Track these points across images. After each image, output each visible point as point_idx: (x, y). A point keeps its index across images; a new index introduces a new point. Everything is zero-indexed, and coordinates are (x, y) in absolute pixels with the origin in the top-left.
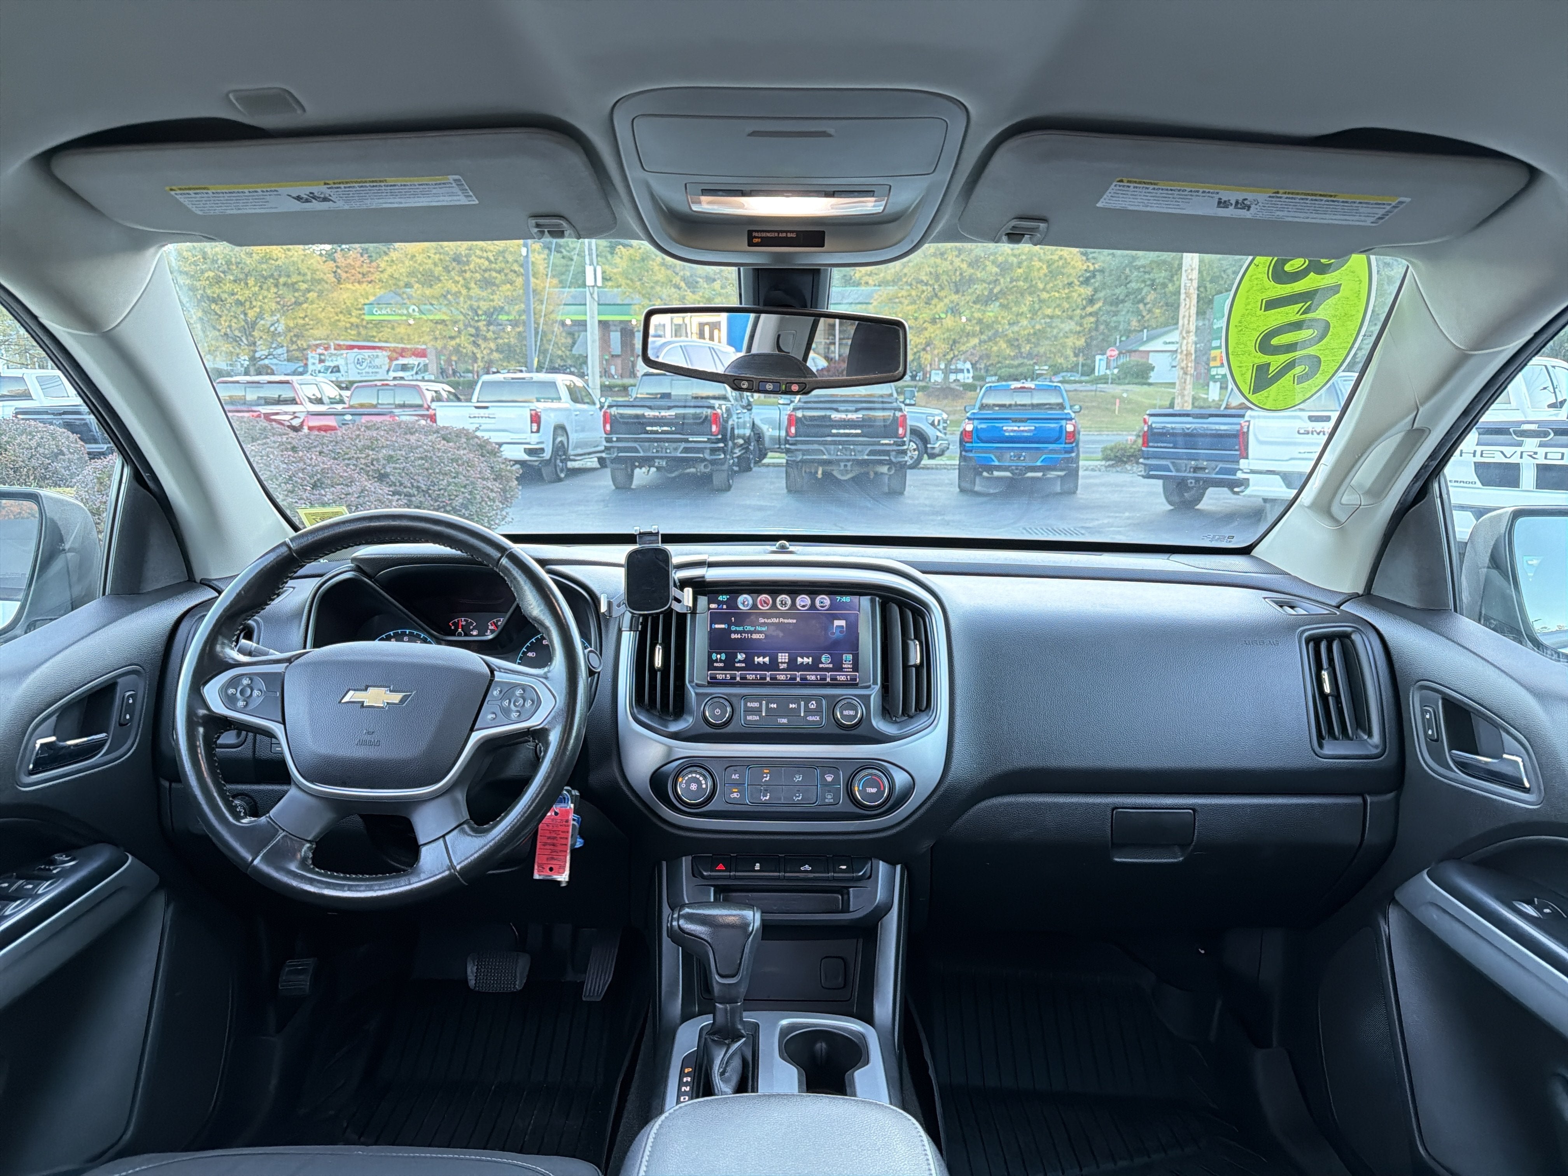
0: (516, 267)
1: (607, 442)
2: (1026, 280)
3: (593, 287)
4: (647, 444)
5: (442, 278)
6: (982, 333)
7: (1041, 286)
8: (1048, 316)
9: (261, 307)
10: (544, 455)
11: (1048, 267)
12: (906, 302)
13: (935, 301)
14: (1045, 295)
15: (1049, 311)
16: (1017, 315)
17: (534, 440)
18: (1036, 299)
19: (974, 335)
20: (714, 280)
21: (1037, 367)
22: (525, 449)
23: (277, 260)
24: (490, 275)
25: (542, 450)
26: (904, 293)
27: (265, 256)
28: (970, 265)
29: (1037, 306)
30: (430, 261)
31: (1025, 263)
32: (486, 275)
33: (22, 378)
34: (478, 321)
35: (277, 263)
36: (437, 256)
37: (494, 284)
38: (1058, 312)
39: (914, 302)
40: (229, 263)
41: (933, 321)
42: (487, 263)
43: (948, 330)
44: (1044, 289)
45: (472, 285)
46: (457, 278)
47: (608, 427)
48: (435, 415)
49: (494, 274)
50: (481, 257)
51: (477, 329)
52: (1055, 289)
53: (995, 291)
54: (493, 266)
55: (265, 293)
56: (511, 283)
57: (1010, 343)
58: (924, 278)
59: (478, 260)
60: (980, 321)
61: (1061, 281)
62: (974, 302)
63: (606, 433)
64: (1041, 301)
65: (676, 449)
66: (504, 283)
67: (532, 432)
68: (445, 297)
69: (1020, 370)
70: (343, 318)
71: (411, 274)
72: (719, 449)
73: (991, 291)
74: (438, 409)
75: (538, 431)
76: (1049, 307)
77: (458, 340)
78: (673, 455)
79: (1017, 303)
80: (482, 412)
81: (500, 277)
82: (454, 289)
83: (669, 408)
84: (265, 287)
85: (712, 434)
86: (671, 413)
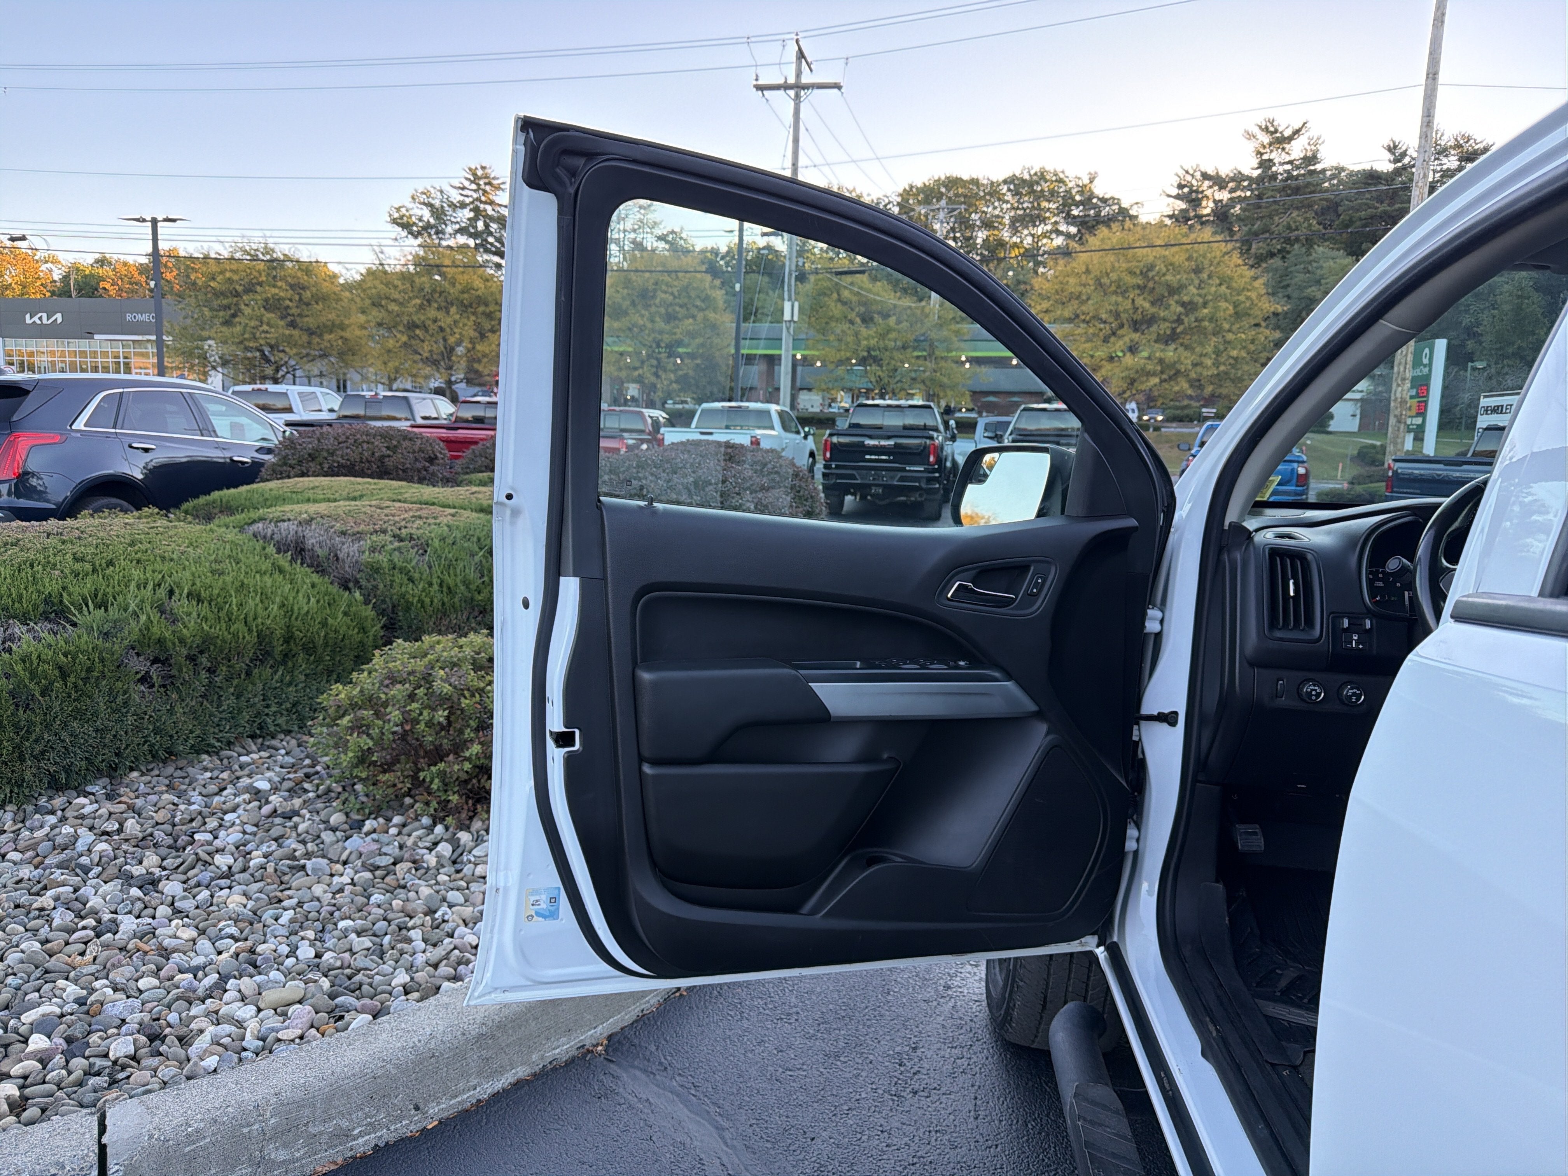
0: (698, 303)
1: (826, 469)
2: (1211, 320)
3: (790, 321)
4: (864, 472)
6: (1162, 372)
7: (1226, 326)
8: (1233, 358)
9: (460, 334)
11: (1235, 307)
12: (1083, 339)
13: (1113, 339)
14: (1230, 336)
15: (1234, 353)
16: (1201, 355)
18: (1220, 340)
19: (1154, 374)
20: (889, 316)
21: (1204, 410)
26: (1079, 331)
28: (1153, 304)
29: (1222, 347)
30: (619, 295)
31: (1211, 304)
33: (286, 394)
34: (659, 353)
36: (626, 291)
37: (676, 318)
38: (1244, 354)
39: (1089, 340)
41: (1111, 359)
42: (671, 298)
43: (1127, 369)
44: (1229, 331)
45: (657, 319)
46: (642, 312)
47: (828, 455)
48: (663, 439)
49: (677, 309)
50: (666, 292)
51: (658, 360)
52: (1241, 330)
53: (1178, 330)
54: (677, 300)
55: (466, 321)
56: (694, 317)
57: (1193, 383)
58: (1104, 316)
59: (663, 296)
60: (1161, 361)
61: (1246, 322)
62: (1156, 341)
63: (826, 460)
64: (1225, 342)
65: (892, 478)
66: (687, 317)
68: (630, 329)
69: (1186, 412)
72: (935, 479)
73: (1174, 329)
76: (1234, 349)
78: (890, 482)
79: (1201, 344)
81: (682, 312)
82: (641, 322)
83: (889, 438)
84: (465, 315)
85: (929, 463)
86: (891, 442)
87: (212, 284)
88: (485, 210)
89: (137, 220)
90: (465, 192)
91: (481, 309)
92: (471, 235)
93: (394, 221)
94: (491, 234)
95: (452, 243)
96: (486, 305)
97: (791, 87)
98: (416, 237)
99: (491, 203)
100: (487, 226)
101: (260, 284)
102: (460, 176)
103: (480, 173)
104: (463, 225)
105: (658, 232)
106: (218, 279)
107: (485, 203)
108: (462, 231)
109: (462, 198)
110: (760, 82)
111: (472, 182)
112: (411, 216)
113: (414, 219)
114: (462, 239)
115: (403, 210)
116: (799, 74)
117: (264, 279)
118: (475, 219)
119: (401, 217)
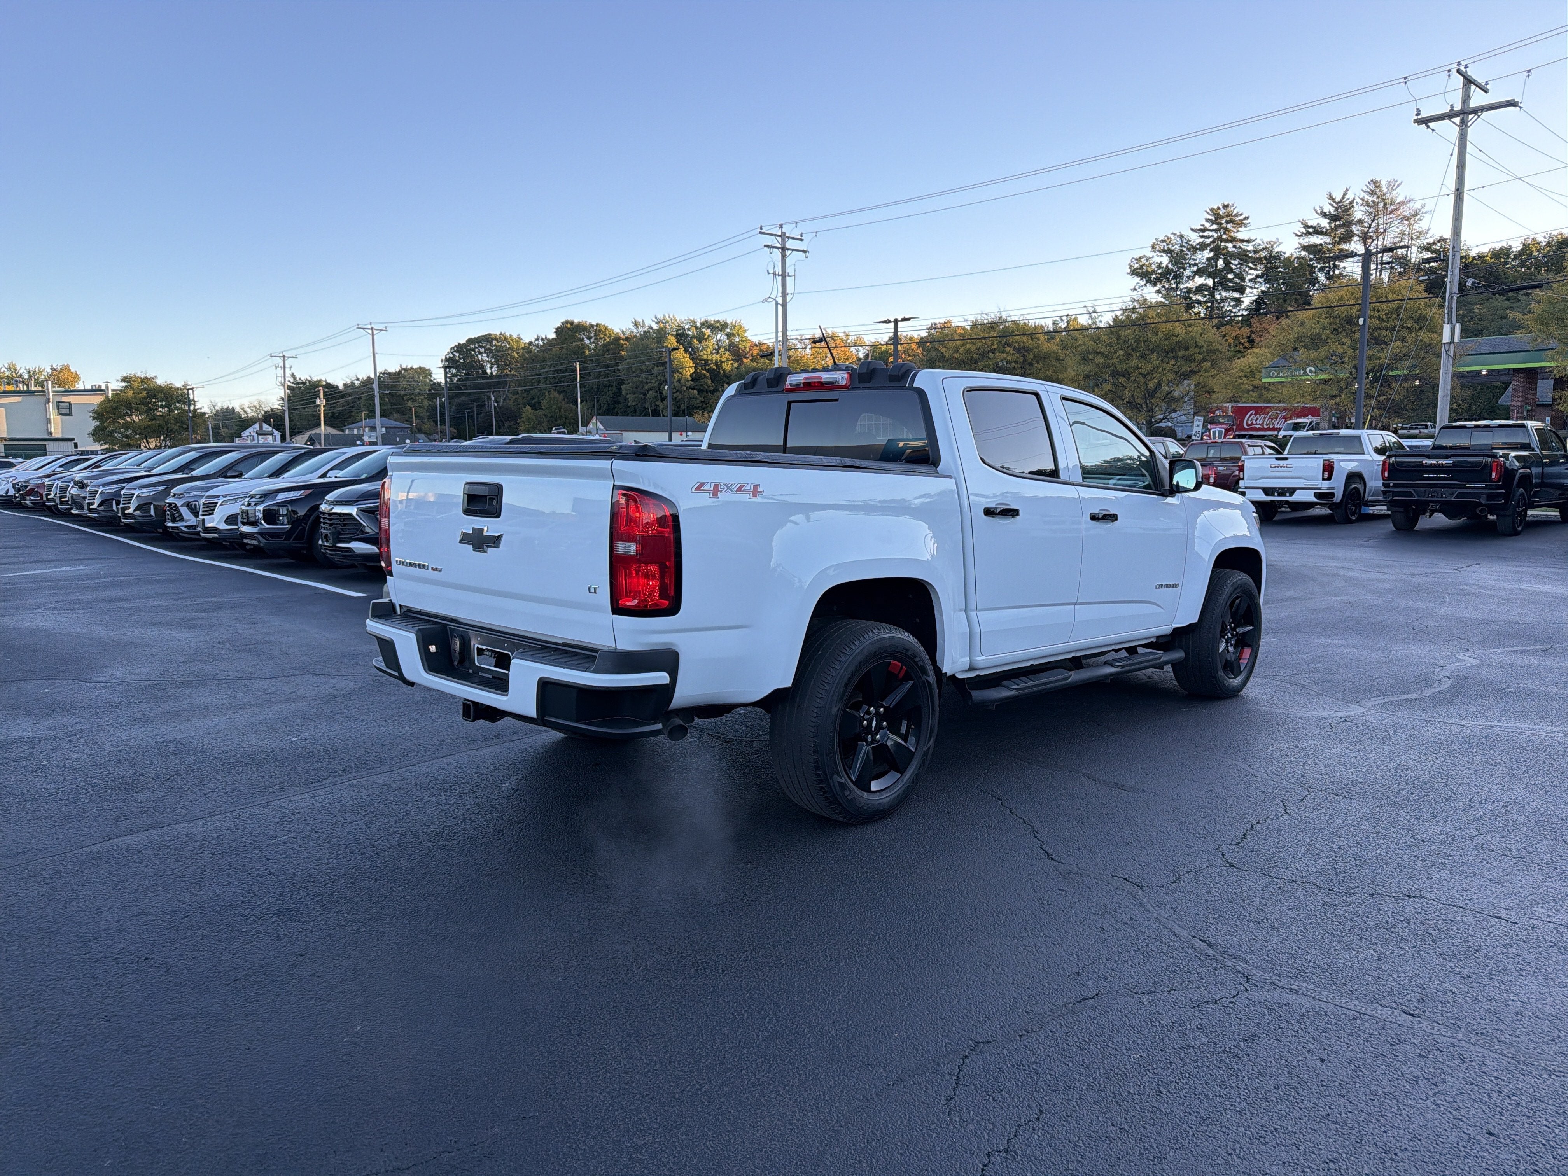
0: (1409, 323)
1: (1385, 487)
3: (1450, 343)
4: (1422, 489)
5: (1329, 341)
9: (1160, 378)
10: (1335, 499)
17: (1324, 486)
22: (1315, 493)
23: (1177, 336)
24: (1379, 335)
25: (1333, 495)
27: (1169, 333)
32: (1376, 334)
35: (1178, 339)
37: (1383, 342)
40: (1137, 341)
46: (1344, 340)
47: (1386, 475)
48: (1243, 465)
49: (1384, 332)
54: (1385, 324)
55: (1165, 365)
63: (1383, 479)
65: (1451, 494)
66: (1394, 340)
67: (1323, 479)
70: (1246, 381)
71: (1299, 339)
72: (1499, 495)
74: (1246, 461)
75: (1329, 478)
77: (1338, 399)
78: (1448, 499)
80: (1281, 463)
81: (1390, 335)
82: (1340, 350)
83: (1447, 457)
84: (1166, 360)
85: (1491, 480)
86: (1450, 461)
87: (956, 355)
88: (1227, 248)
89: (883, 322)
90: (1206, 234)
91: (1181, 353)
92: (1209, 276)
93: (1134, 272)
94: (1231, 271)
95: (1191, 284)
96: (1187, 348)
97: (1457, 115)
98: (1155, 285)
99: (1233, 240)
100: (1227, 263)
101: (993, 351)
102: (1201, 219)
103: (1221, 212)
104: (1201, 266)
105: (1425, 242)
106: (960, 351)
107: (1227, 241)
108: (1200, 272)
109: (1201, 240)
110: (1424, 115)
111: (1213, 223)
112: (1151, 264)
113: (1153, 267)
114: (1199, 281)
115: (1144, 261)
116: (1466, 98)
117: (996, 346)
118: (1216, 258)
119: (1141, 267)
